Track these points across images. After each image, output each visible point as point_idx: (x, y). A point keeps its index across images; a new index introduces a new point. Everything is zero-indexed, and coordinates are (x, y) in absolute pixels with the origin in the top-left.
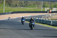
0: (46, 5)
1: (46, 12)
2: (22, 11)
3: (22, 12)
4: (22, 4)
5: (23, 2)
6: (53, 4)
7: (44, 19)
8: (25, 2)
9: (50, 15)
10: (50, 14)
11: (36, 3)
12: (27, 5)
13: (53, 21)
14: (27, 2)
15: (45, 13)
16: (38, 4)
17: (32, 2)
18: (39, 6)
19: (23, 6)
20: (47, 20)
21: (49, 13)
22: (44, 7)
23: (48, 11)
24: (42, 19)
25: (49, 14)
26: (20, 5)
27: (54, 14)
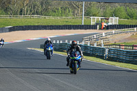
0: (94, 10)
1: (94, 27)
2: (36, 24)
3: (35, 26)
4: (34, 8)
5: (38, 4)
7: (89, 45)
8: (42, 4)
9: (104, 35)
12: (46, 10)
13: (111, 47)
14: (47, 3)
15: (91, 30)
16: (75, 8)
17: (59, 4)
18: (76, 12)
19: (37, 13)
20: (95, 46)
21: (100, 29)
22: (88, 14)
23: (97, 24)
24: (83, 43)
25: (101, 31)
26: (31, 11)
27: (114, 31)
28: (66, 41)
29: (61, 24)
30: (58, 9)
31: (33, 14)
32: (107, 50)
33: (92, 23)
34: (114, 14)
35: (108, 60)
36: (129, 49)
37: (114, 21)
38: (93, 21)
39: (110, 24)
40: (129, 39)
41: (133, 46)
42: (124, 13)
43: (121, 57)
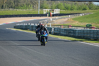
0: (45, 5)
1: (46, 15)
4: (10, 4)
5: (12, 2)
6: (54, 4)
8: (15, 2)
9: (51, 20)
10: (51, 18)
11: (31, 2)
12: (17, 5)
13: (55, 27)
14: (18, 2)
16: (34, 4)
17: (25, 2)
18: (35, 6)
19: (12, 8)
20: (46, 26)
22: (42, 8)
23: (47, 13)
25: (49, 17)
26: (8, 6)
27: (57, 17)
28: (29, 24)
29: (26, 14)
30: (24, 5)
31: (10, 8)
32: (53, 29)
33: (44, 13)
34: (57, 7)
35: (54, 34)
36: (66, 28)
37: (57, 11)
38: (45, 11)
39: (55, 13)
40: (66, 22)
41: (68, 26)
42: (63, 7)
43: (62, 33)
